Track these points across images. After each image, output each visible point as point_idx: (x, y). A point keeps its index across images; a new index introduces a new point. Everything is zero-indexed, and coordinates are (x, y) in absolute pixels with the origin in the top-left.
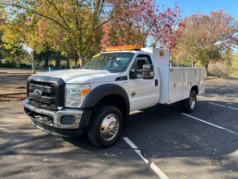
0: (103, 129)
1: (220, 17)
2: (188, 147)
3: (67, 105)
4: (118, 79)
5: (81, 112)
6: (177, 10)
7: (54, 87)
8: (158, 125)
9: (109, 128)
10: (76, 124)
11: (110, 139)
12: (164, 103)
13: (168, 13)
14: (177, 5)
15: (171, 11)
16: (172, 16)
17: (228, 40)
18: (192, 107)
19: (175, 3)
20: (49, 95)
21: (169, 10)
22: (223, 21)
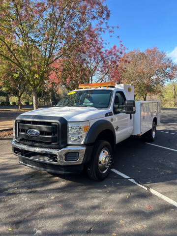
0: (100, 163)
1: (154, 54)
2: (170, 172)
3: (69, 143)
4: (107, 115)
5: (84, 148)
6: (123, 48)
7: (56, 125)
8: (134, 155)
9: (105, 161)
10: (80, 160)
11: (104, 172)
12: (136, 135)
13: (113, 51)
14: (122, 43)
15: (117, 48)
16: (118, 54)
17: (162, 74)
18: (154, 136)
19: (121, 42)
20: (47, 133)
21: (115, 47)
22: (157, 58)
